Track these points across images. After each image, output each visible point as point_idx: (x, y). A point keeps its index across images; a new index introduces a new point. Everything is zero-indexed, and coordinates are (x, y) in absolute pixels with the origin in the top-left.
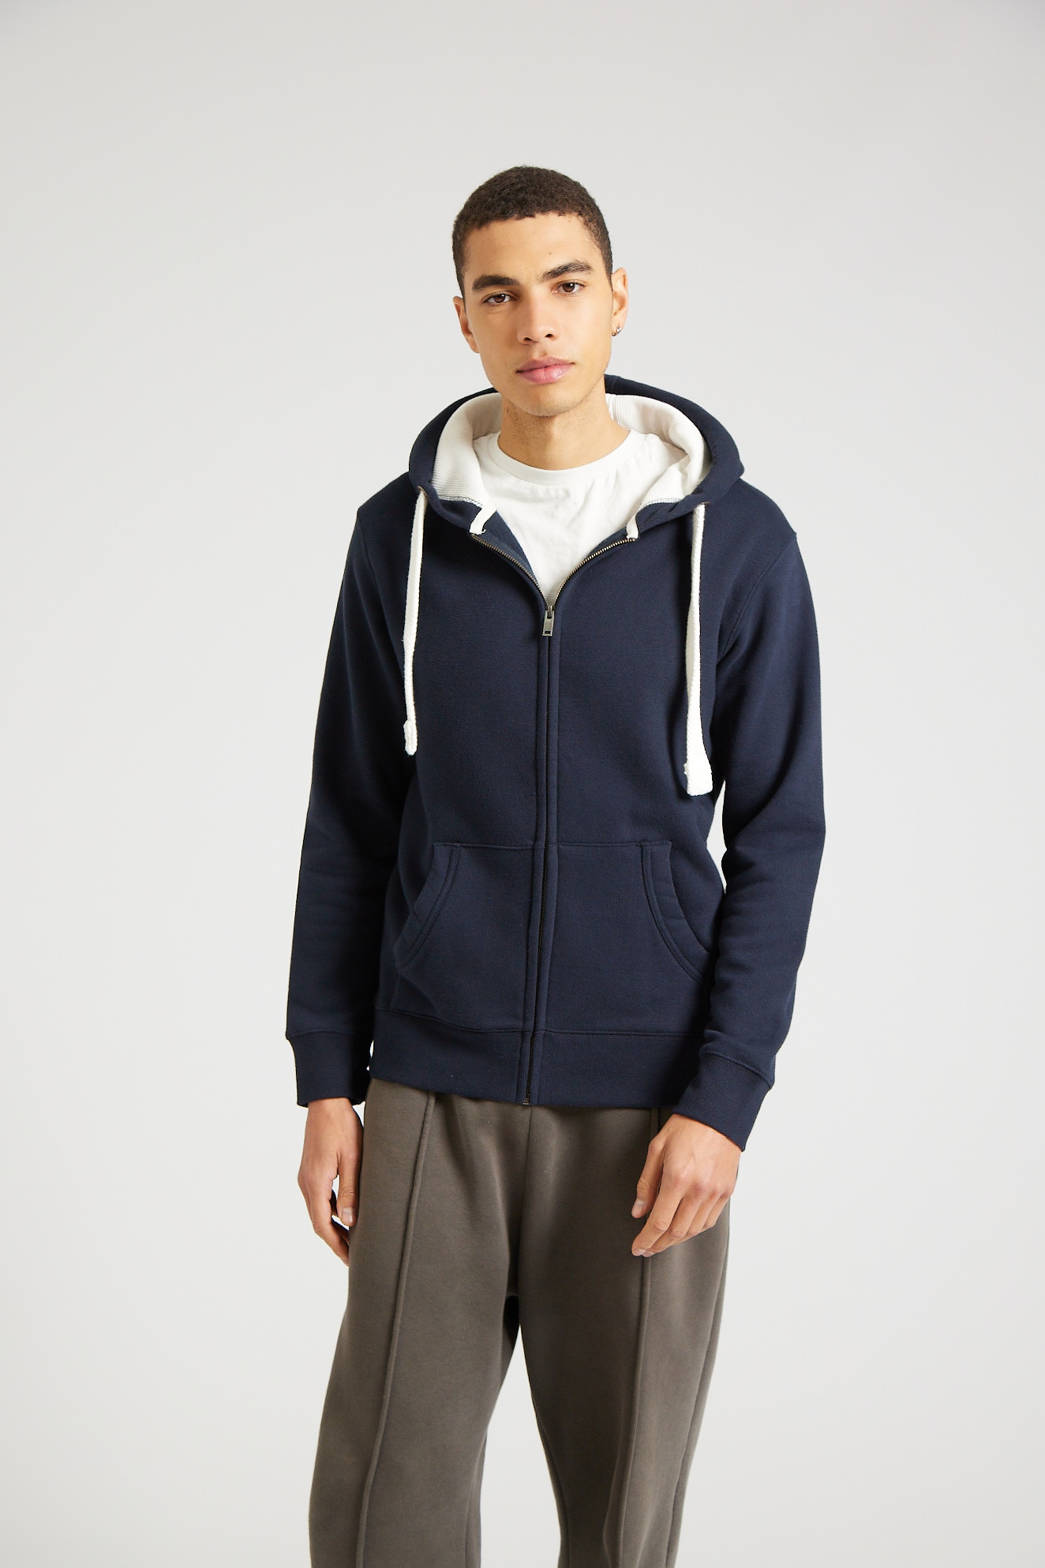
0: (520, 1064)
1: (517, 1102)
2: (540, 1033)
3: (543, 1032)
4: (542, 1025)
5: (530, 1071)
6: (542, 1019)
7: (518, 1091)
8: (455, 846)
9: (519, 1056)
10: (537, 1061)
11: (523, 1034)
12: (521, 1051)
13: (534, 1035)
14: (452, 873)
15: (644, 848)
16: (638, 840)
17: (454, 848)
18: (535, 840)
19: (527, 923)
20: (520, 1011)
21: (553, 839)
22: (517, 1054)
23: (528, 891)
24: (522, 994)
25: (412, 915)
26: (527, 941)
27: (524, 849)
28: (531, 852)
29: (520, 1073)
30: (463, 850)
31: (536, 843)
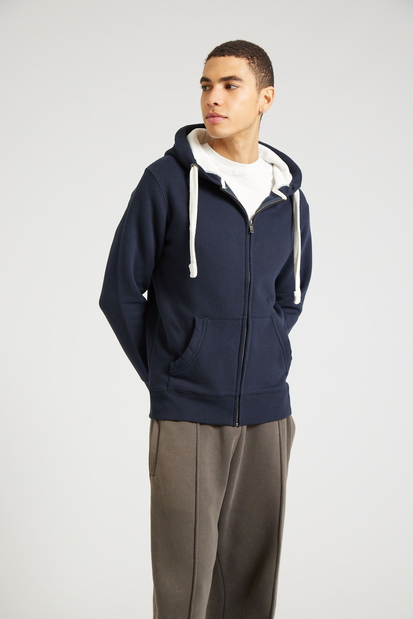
0: (234, 410)
1: (233, 426)
2: (242, 396)
4: (242, 393)
5: (239, 412)
6: (242, 390)
7: (234, 421)
10: (241, 408)
11: (235, 397)
12: (235, 404)
13: (240, 398)
14: (204, 330)
17: (204, 319)
18: (243, 316)
19: (238, 350)
20: (235, 388)
21: (250, 316)
22: (233, 406)
23: (239, 337)
24: (235, 381)
25: (188, 348)
26: (238, 358)
27: (238, 320)
28: (241, 321)
29: (235, 413)
30: (208, 320)
31: (244, 317)
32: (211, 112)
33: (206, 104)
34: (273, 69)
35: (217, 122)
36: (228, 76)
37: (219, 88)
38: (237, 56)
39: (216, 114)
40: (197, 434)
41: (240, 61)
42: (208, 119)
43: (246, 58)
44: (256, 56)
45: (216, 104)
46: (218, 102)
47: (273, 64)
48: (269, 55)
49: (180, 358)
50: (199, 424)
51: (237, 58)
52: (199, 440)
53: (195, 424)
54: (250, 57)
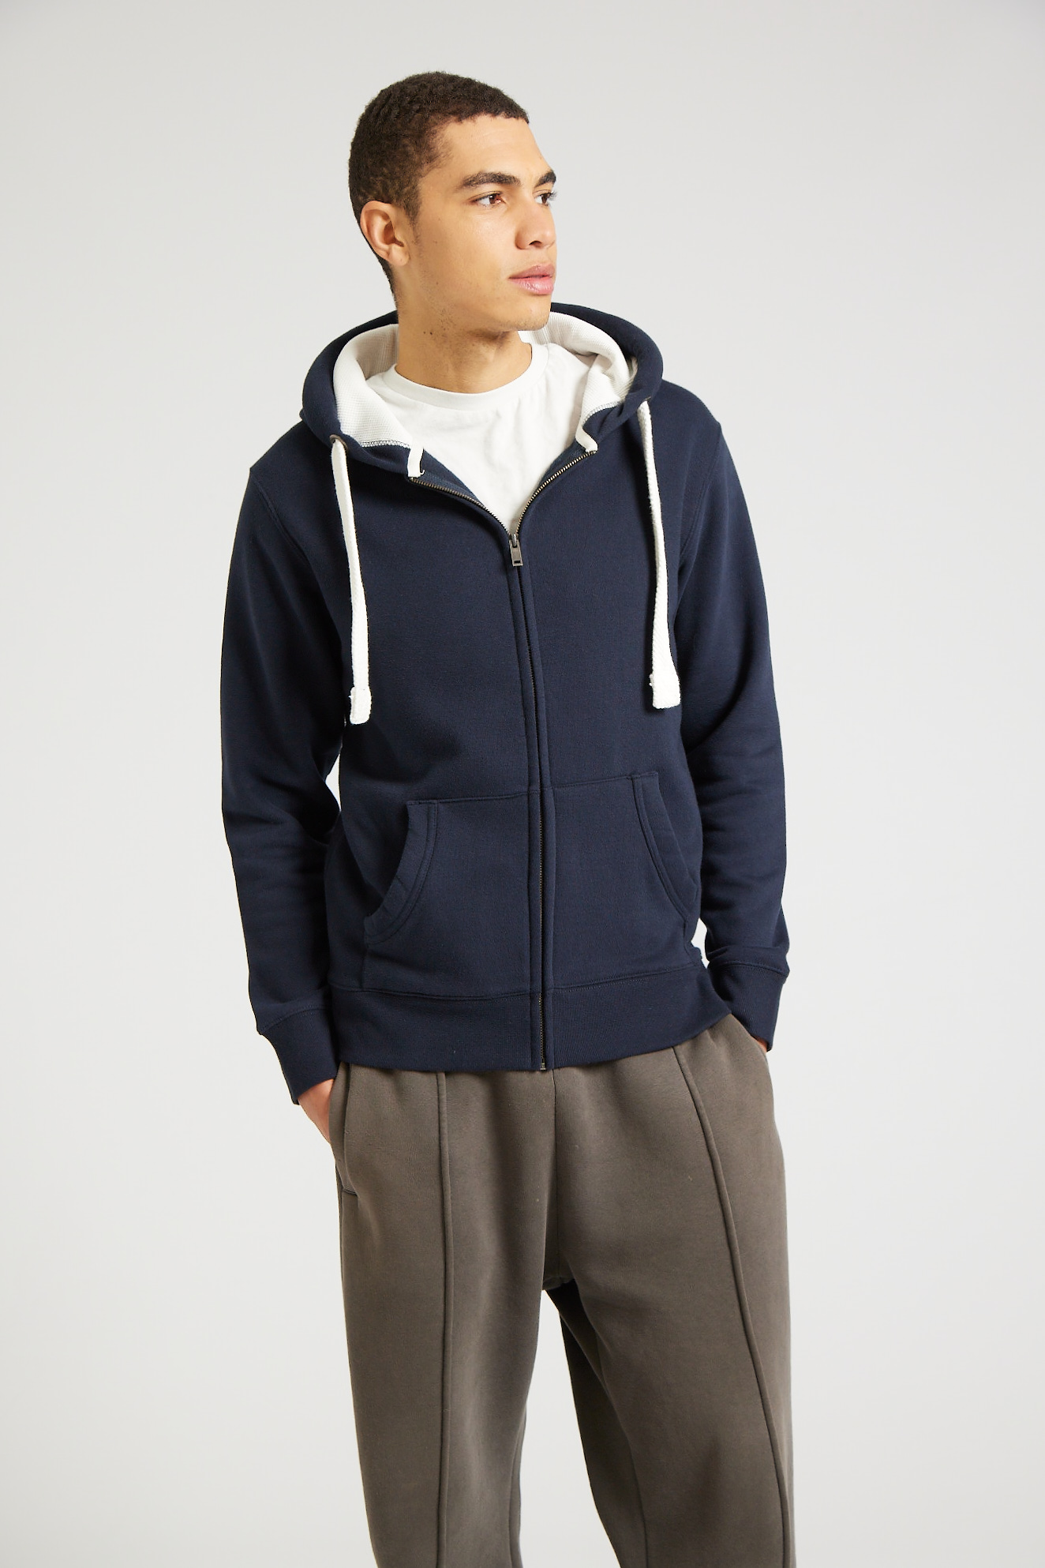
0: (532, 1029)
1: (532, 1069)
2: (550, 992)
3: (552, 991)
4: (550, 983)
5: (544, 1033)
6: (550, 976)
7: (533, 1056)
8: (430, 803)
9: (529, 1019)
10: (550, 1022)
11: (532, 998)
12: (531, 1014)
13: (544, 997)
14: (433, 832)
15: (636, 781)
16: (629, 773)
17: (430, 806)
18: (530, 785)
19: (526, 876)
20: (527, 972)
21: (547, 782)
22: (528, 1018)
23: (526, 841)
24: (527, 953)
25: (395, 882)
26: (529, 895)
27: (517, 797)
28: (526, 799)
29: (533, 1037)
30: (441, 806)
31: (531, 788)
40: (439, 1100)
49: (379, 910)
50: (444, 1075)
52: (445, 1116)
53: (433, 1077)
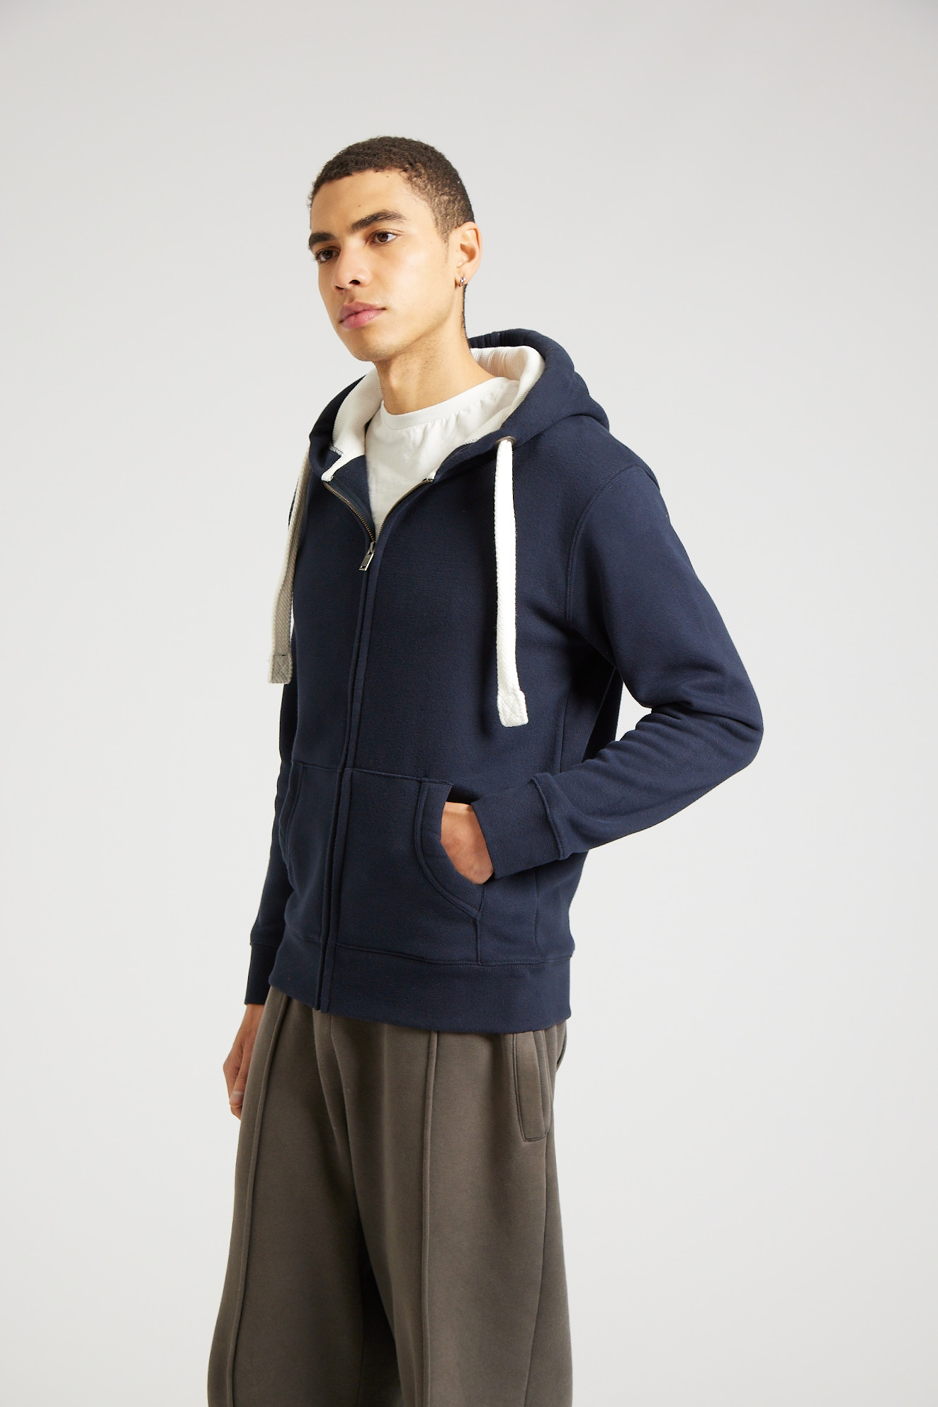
15: (423, 784)
32: (346, 303)
33: (334, 289)
34: (464, 185)
35: (365, 324)
36: (369, 214)
37: (354, 245)
38: (379, 167)
39: (361, 304)
41: (388, 177)
42: (345, 323)
43: (400, 168)
44: (420, 162)
45: (356, 282)
46: (360, 278)
47: (461, 175)
48: (449, 157)
51: (378, 173)
54: (407, 166)
